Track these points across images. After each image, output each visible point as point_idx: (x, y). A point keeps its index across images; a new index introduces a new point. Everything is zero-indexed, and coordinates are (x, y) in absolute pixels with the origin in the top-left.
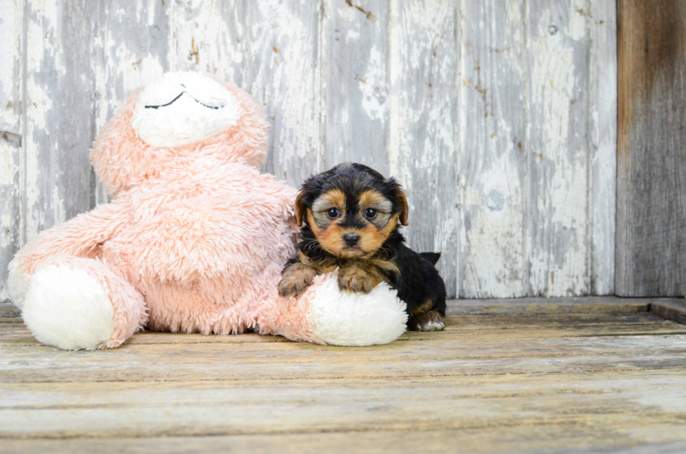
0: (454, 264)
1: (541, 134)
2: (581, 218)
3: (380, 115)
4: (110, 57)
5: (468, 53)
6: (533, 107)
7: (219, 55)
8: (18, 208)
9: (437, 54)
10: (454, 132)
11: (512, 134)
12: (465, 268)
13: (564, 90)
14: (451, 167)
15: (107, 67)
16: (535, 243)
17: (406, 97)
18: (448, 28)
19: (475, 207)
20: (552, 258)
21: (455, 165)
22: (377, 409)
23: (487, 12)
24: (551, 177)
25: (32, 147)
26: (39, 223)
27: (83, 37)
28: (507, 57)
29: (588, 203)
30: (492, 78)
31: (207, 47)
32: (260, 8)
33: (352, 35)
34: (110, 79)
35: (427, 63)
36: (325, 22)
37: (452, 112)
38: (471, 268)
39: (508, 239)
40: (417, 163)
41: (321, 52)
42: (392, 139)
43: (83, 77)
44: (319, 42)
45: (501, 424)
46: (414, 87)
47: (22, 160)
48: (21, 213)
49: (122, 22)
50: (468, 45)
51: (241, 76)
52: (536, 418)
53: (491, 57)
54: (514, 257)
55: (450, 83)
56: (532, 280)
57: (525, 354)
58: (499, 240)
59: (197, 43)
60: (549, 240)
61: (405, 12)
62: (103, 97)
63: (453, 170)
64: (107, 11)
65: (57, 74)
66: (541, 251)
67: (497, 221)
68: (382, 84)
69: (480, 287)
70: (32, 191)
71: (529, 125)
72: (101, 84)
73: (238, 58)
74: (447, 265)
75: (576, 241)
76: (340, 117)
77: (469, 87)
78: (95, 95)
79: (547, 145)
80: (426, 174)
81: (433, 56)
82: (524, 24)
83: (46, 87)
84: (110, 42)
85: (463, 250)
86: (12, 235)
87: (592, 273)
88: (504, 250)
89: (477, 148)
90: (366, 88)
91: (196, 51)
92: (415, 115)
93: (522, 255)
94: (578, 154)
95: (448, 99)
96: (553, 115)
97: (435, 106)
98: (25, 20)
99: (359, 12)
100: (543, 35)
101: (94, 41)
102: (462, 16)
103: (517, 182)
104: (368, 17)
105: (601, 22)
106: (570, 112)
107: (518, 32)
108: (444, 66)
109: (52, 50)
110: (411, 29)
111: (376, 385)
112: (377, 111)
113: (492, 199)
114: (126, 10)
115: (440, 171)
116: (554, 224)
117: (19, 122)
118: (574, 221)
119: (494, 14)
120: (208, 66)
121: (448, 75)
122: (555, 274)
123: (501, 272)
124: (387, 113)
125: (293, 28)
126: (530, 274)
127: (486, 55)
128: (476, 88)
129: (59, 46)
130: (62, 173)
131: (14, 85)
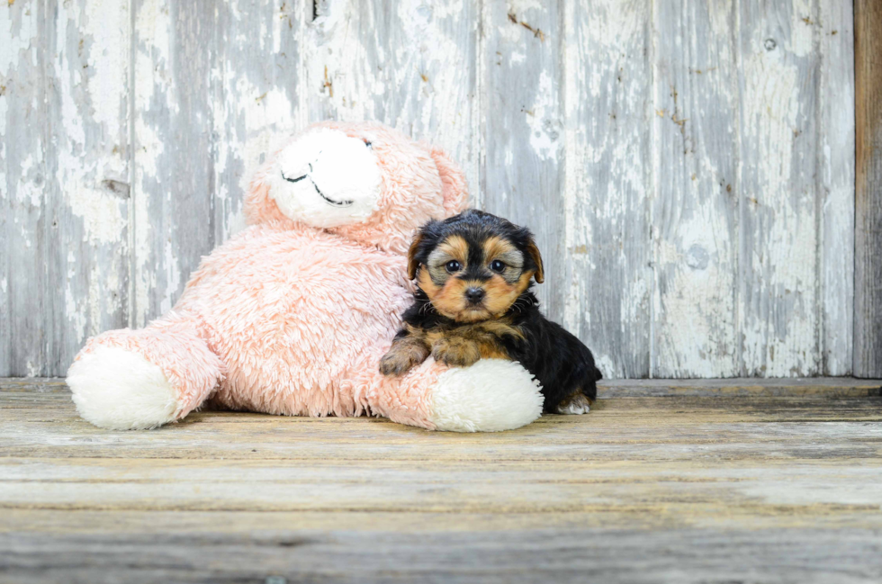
0: (647, 336)
1: (756, 174)
2: (808, 278)
3: (552, 154)
4: (230, 91)
5: (662, 75)
6: (745, 142)
7: (357, 86)
8: (128, 267)
9: (623, 79)
10: (644, 173)
11: (719, 174)
12: (659, 340)
13: (786, 119)
14: (641, 217)
15: (226, 103)
16: (750, 310)
17: (584, 132)
18: (636, 46)
19: (671, 266)
20: (771, 329)
21: (647, 214)
22: (431, 491)
23: (685, 24)
24: (770, 228)
25: (141, 198)
26: (150, 286)
27: (198, 69)
28: (711, 80)
29: (817, 260)
30: (692, 106)
31: (342, 77)
32: (405, 28)
33: (517, 58)
34: (230, 116)
35: (610, 89)
36: (484, 43)
37: (642, 149)
38: (667, 340)
39: (715, 305)
40: (598, 211)
41: (480, 79)
42: (567, 183)
43: (199, 115)
44: (478, 68)
45: (557, 510)
46: (593, 119)
47: (131, 213)
48: (130, 274)
49: (244, 50)
50: (662, 66)
51: (384, 110)
52: (605, 505)
53: (691, 81)
54: (722, 327)
55: (639, 114)
56: (745, 356)
57: (669, 439)
58: (702, 306)
59: (331, 72)
60: (768, 307)
61: (582, 28)
62: (222, 138)
63: (644, 220)
64: (225, 38)
65: (169, 113)
66: (757, 319)
67: (700, 283)
68: (554, 116)
69: (679, 365)
70: (142, 248)
71: (741, 164)
72: (220, 122)
73: (379, 89)
74: (636, 335)
75: (802, 307)
76: (502, 158)
77: (662, 118)
78: (214, 136)
79: (764, 188)
80: (609, 225)
81: (618, 81)
82: (733, 39)
83: (157, 128)
84: (230, 74)
85: (656, 319)
86: (119, 300)
87: (824, 348)
88: (709, 318)
89: (674, 193)
90: (535, 122)
91: (329, 82)
92: (596, 154)
93: (734, 326)
94: (804, 199)
95: (636, 133)
96: (772, 151)
97: (621, 142)
98: (133, 51)
99: (525, 29)
100: (757, 51)
101: (211, 73)
102: (654, 31)
103: (725, 235)
104: (536, 36)
105: (833, 33)
106: (793, 146)
107: (725, 48)
108: (631, 93)
109: (163, 85)
110: (590, 49)
111: (454, 468)
112: (548, 150)
113: (693, 255)
114: (247, 35)
115: (627, 222)
116: (774, 286)
117: (127, 169)
118: (799, 282)
119: (694, 27)
120: (344, 100)
121: (636, 104)
122: (776, 348)
123: (705, 346)
124: (561, 152)
125: (445, 52)
126: (743, 348)
127: (684, 78)
128: (672, 119)
129: (170, 80)
130: (175, 227)
131: (121, 126)
